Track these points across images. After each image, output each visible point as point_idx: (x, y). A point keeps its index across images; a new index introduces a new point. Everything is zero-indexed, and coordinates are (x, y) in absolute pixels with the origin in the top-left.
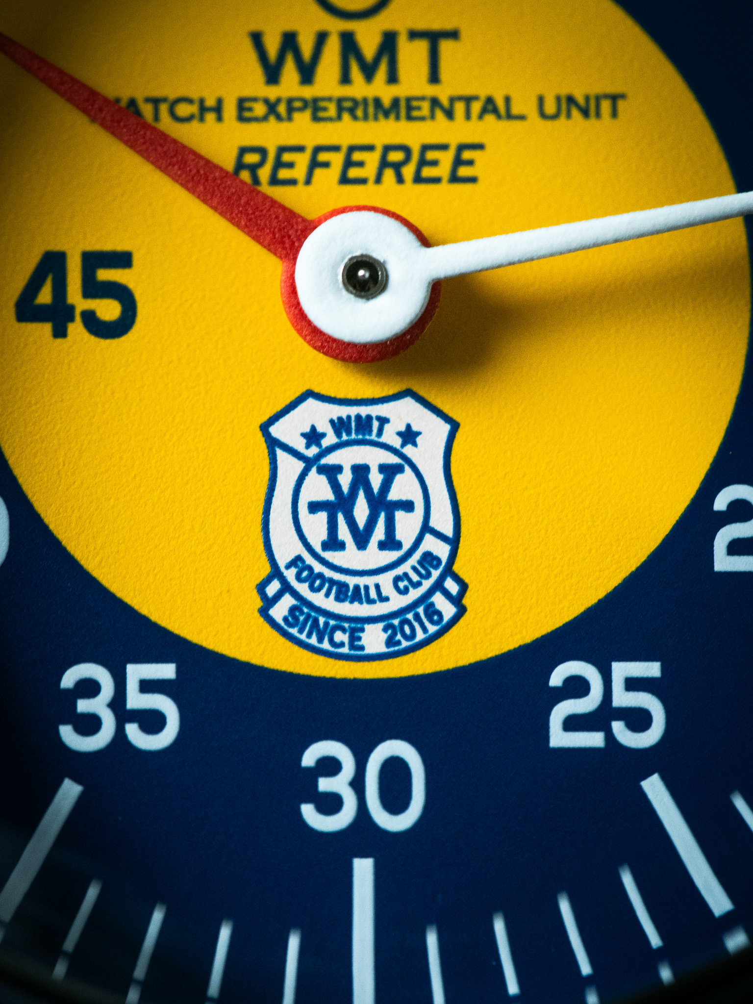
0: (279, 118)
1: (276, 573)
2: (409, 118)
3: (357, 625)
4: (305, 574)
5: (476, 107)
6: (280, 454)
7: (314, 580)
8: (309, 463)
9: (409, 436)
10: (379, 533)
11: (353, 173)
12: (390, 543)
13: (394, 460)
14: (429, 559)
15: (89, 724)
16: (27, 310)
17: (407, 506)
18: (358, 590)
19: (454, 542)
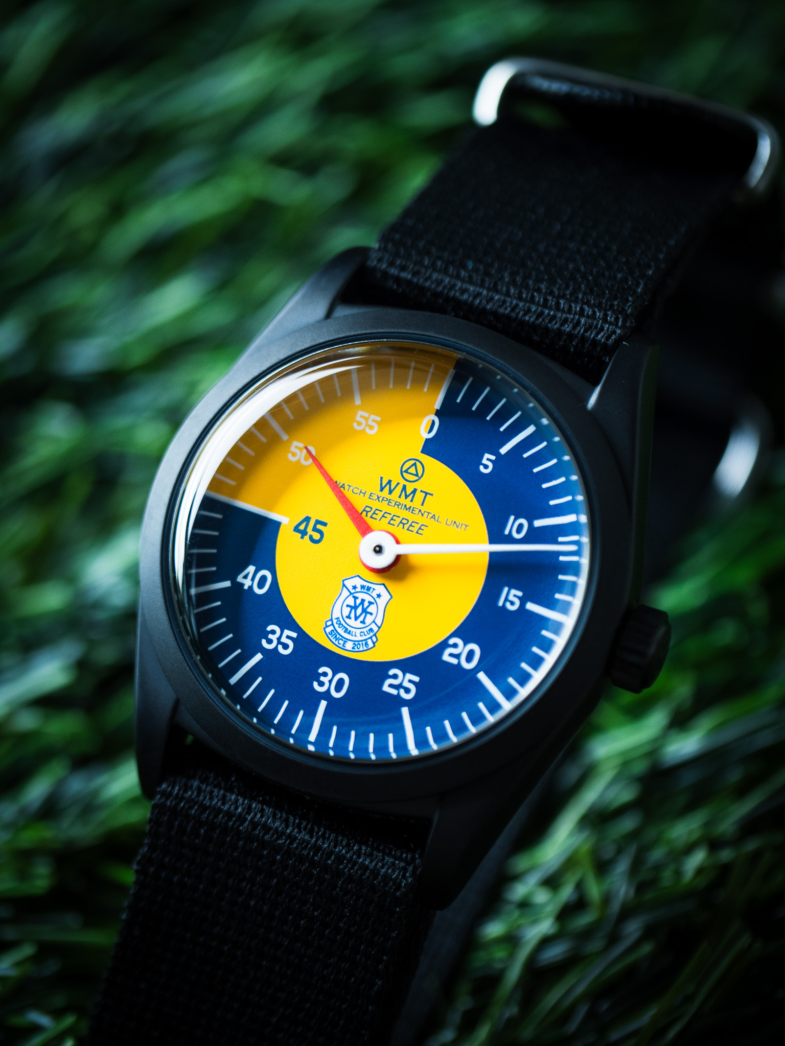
0: (379, 501)
1: (331, 620)
2: (412, 512)
3: (346, 640)
4: (339, 622)
5: (430, 516)
6: (344, 588)
7: (340, 624)
8: (351, 594)
9: (379, 596)
10: (361, 619)
11: (392, 522)
12: (363, 622)
13: (372, 600)
14: (371, 630)
15: (270, 642)
16: (296, 529)
17: (371, 614)
18: (350, 631)
19: (379, 628)
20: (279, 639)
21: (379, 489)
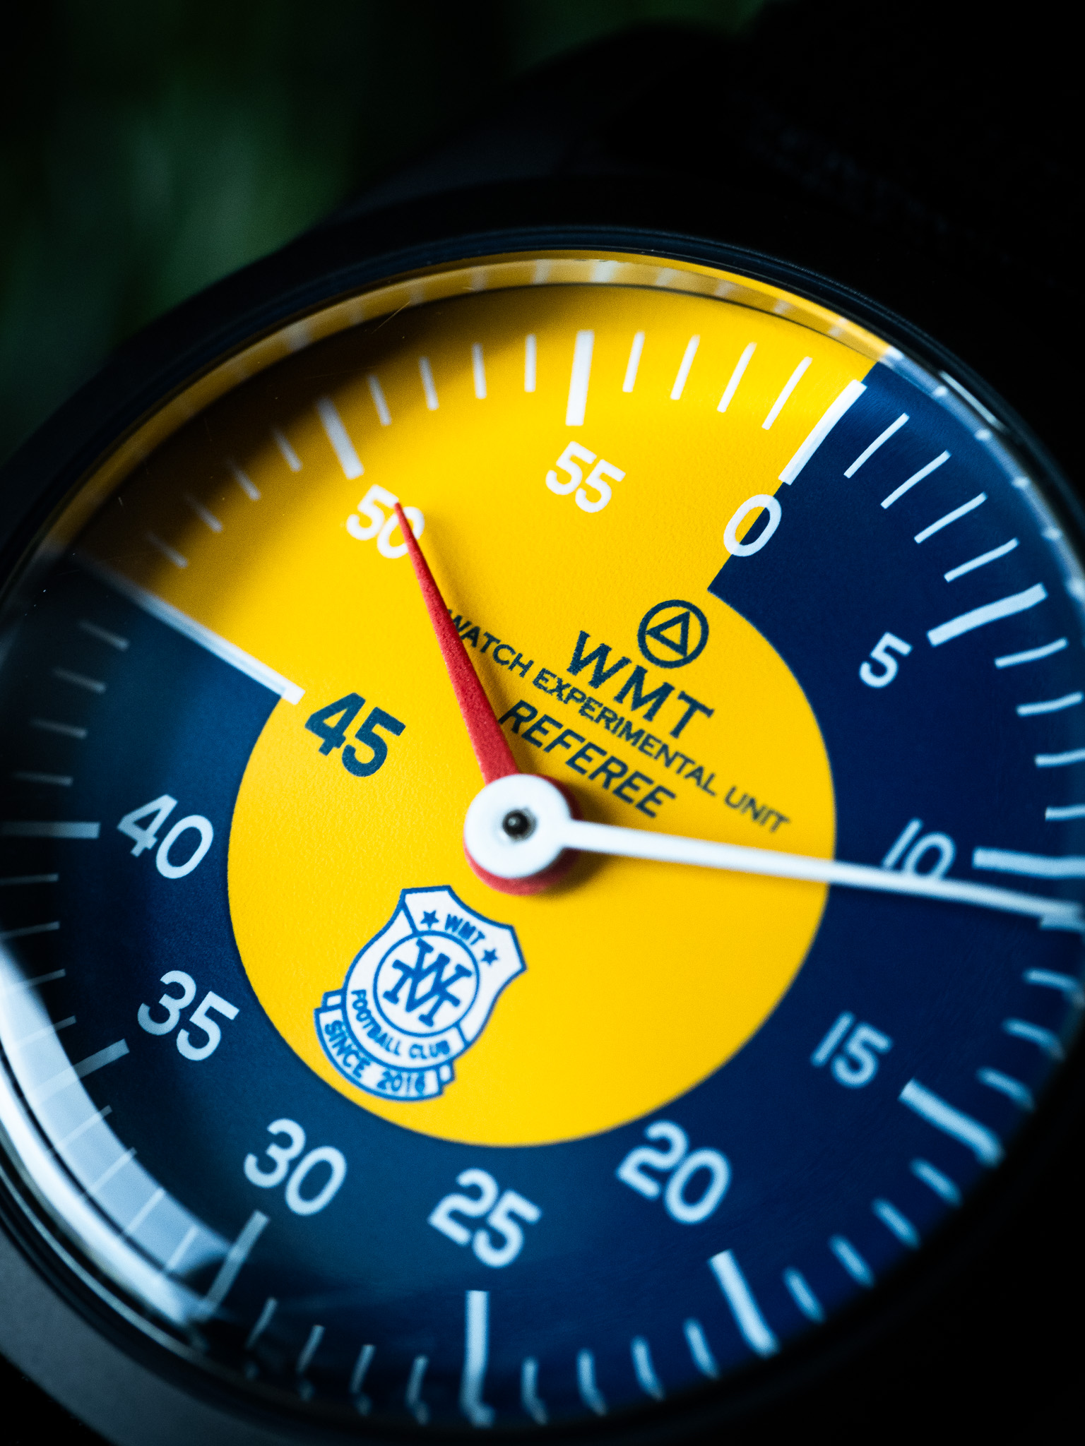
0: (560, 696)
1: (343, 992)
2: (641, 749)
3: (367, 1059)
4: (360, 1004)
5: (689, 768)
6: (402, 914)
7: (363, 1011)
8: (416, 933)
9: (490, 957)
10: (425, 1008)
11: (581, 762)
12: (427, 1019)
13: (469, 965)
14: (443, 1046)
15: (160, 1015)
16: (315, 723)
17: (456, 1002)
18: (385, 1035)
19: (468, 1045)
20: (187, 1012)
21: (568, 660)
